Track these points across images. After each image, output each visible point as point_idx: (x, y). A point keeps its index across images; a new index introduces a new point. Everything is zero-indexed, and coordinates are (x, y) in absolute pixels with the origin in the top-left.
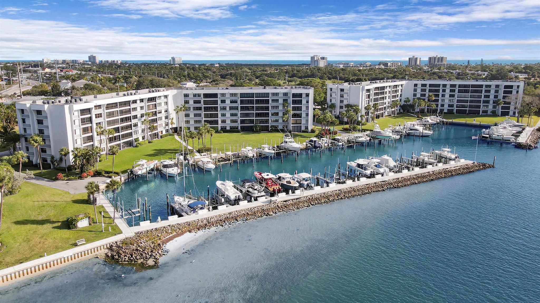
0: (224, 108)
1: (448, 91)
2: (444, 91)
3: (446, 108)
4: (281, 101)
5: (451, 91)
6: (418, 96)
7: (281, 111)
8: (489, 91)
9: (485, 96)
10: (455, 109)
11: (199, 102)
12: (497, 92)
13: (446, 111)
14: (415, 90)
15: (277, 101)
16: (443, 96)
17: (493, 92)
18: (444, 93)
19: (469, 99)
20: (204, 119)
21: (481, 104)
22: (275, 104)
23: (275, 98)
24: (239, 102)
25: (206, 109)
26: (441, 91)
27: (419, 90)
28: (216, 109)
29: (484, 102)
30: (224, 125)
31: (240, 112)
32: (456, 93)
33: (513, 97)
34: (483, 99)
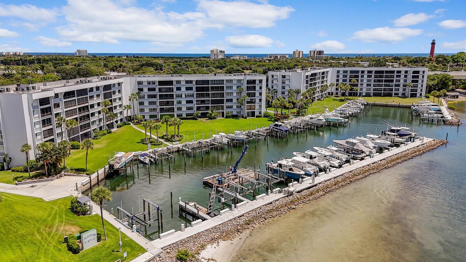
0: (180, 96)
3: (364, 92)
4: (235, 88)
5: (368, 76)
6: (341, 81)
7: (235, 97)
8: (399, 76)
9: (397, 81)
10: (372, 92)
11: (154, 90)
12: (406, 76)
14: (338, 76)
15: (231, 87)
16: (362, 81)
17: (402, 77)
18: (362, 78)
19: (383, 83)
20: (159, 107)
22: (230, 91)
23: (229, 85)
24: (194, 89)
25: (161, 96)
26: (360, 76)
27: (341, 76)
28: (172, 96)
29: (396, 85)
30: (180, 112)
32: (373, 78)
33: (420, 81)
34: (395, 83)
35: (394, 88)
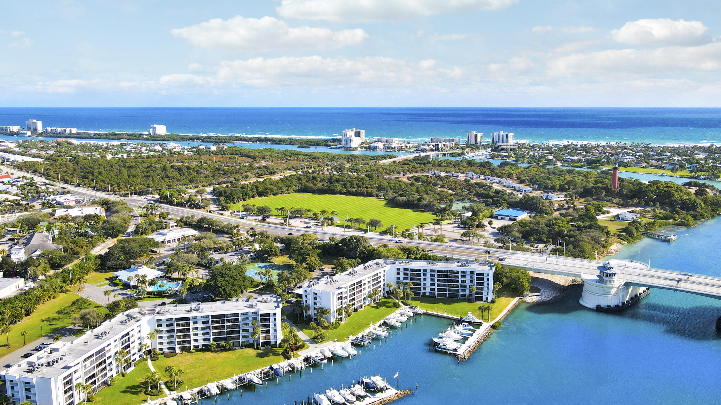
0: (197, 329)
1: (428, 275)
2: (425, 275)
3: (428, 292)
4: (251, 319)
5: (431, 275)
6: (402, 279)
7: (251, 327)
8: (465, 277)
9: (463, 281)
10: (436, 292)
11: (172, 325)
12: (471, 277)
13: (428, 294)
14: (398, 274)
15: (247, 319)
16: (425, 280)
17: (468, 277)
18: (425, 277)
19: (448, 283)
20: (177, 340)
21: (459, 289)
22: (245, 322)
23: (245, 316)
24: (210, 322)
25: (179, 331)
26: (422, 275)
27: (402, 274)
28: (188, 330)
29: (462, 286)
30: (196, 344)
31: (211, 332)
32: (436, 278)
33: (485, 284)
34: (460, 283)
35: (460, 289)
